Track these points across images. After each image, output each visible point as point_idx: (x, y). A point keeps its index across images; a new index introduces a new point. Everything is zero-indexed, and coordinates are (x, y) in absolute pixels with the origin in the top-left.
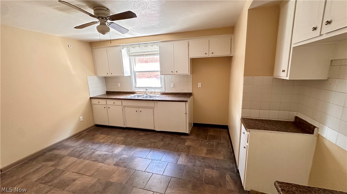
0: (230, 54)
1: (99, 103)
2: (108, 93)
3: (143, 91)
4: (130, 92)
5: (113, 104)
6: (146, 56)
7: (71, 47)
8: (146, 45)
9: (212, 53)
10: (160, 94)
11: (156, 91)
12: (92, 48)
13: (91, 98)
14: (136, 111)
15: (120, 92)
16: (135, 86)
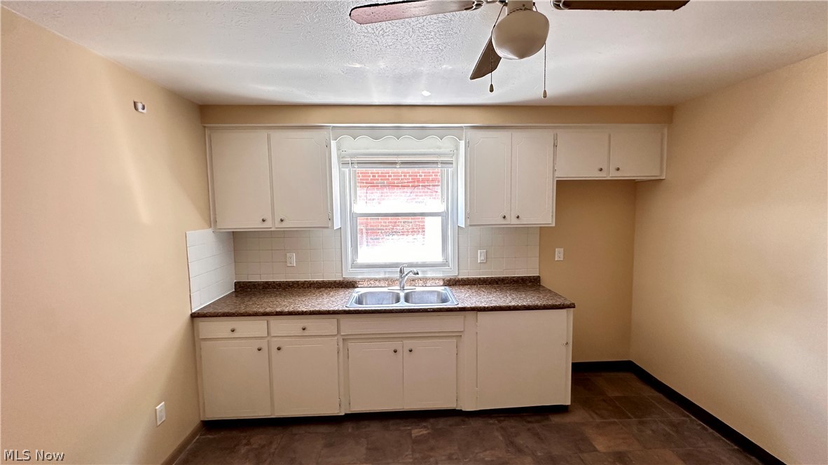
0: (658, 174)
1: (235, 335)
2: (243, 289)
3: (382, 276)
4: (335, 282)
5: (300, 332)
6: (402, 166)
7: (145, 111)
8: (422, 132)
9: (618, 169)
10: (442, 283)
11: (429, 275)
12: (205, 127)
13: (194, 316)
14: (395, 351)
15: (293, 282)
16: (353, 261)
